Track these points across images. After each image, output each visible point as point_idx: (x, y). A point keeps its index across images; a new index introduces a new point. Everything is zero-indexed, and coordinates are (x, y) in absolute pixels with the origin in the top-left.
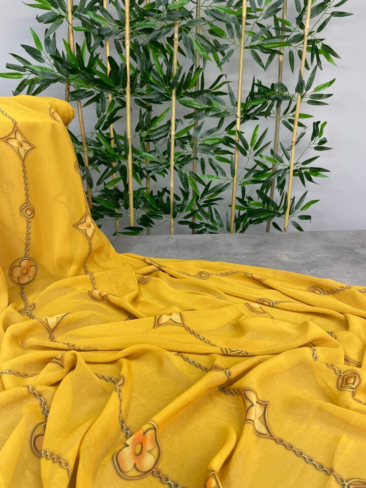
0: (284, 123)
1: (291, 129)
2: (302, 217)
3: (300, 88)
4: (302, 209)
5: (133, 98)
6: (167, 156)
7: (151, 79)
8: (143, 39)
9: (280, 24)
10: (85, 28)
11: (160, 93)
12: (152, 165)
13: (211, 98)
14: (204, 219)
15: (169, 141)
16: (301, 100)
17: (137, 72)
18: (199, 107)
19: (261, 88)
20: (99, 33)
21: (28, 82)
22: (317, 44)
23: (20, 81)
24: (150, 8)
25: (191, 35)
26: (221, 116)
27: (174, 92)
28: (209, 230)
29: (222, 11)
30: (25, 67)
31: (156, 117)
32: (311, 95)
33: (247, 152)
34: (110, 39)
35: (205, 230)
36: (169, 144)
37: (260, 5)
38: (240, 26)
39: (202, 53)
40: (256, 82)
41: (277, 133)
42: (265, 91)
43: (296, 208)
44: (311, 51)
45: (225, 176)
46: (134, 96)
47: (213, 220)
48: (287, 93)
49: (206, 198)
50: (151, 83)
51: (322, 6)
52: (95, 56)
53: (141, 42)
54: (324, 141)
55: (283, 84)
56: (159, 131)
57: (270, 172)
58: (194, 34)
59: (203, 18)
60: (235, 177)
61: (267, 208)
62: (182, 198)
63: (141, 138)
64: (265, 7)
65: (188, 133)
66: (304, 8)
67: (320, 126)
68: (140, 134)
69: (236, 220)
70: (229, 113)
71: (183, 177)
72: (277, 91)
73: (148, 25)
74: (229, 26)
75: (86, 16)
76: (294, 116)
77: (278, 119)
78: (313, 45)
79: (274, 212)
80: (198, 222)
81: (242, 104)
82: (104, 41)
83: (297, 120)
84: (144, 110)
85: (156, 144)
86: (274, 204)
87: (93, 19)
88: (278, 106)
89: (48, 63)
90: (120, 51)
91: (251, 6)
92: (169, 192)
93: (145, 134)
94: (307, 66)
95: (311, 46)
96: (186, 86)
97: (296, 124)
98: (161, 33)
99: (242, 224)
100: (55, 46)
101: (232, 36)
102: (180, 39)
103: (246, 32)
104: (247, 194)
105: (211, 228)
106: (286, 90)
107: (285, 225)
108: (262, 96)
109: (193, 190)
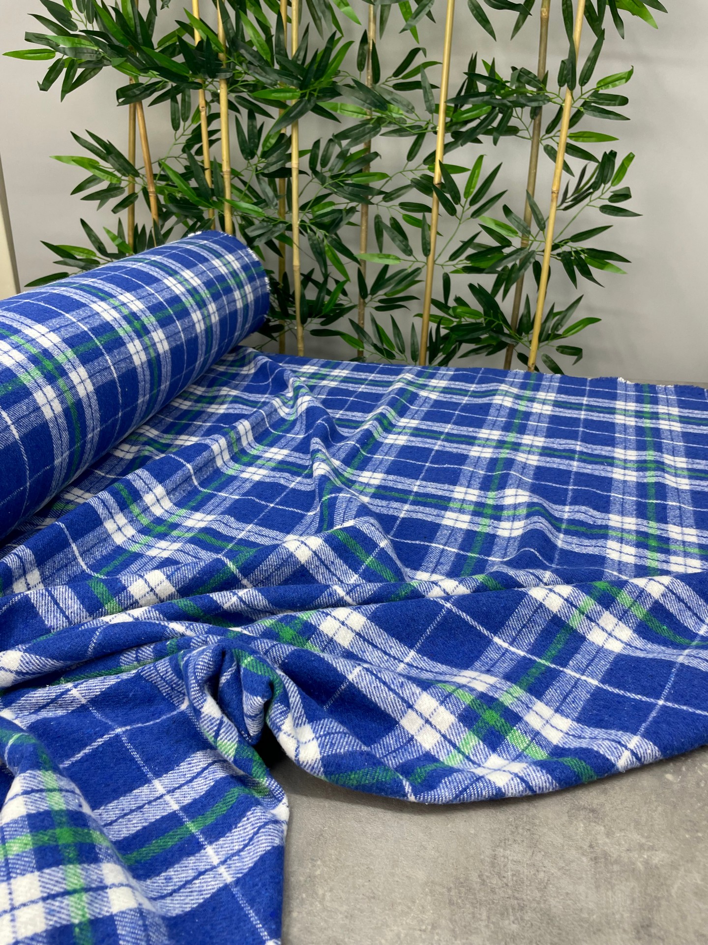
0: (550, 151)
2: (564, 350)
4: (566, 333)
21: (63, 64)
33: (458, 207)
43: (555, 329)
45: (411, 254)
54: (625, 195)
60: (431, 257)
67: (617, 161)
77: (536, 141)
81: (447, 108)
88: (535, 115)
104: (454, 291)
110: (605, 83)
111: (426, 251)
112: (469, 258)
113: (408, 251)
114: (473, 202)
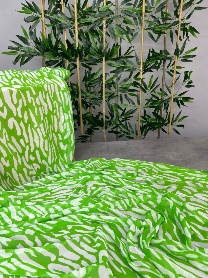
0: (168, 72)
1: (172, 76)
2: (178, 126)
3: (177, 52)
4: (178, 122)
5: (81, 63)
6: (100, 94)
7: (91, 52)
8: (85, 29)
9: (165, 15)
10: (52, 25)
11: (96, 59)
12: (93, 100)
13: (125, 60)
14: (122, 129)
15: (102, 86)
16: (177, 59)
17: (83, 48)
18: (118, 66)
19: (154, 54)
20: (60, 27)
21: (21, 56)
22: (186, 26)
23: (16, 56)
24: (89, 10)
25: (113, 25)
26: (131, 71)
27: (104, 58)
28: (126, 135)
29: (131, 11)
30: (19, 48)
31: (94, 73)
32: (183, 56)
33: (147, 90)
34: (66, 30)
35: (123, 135)
36: (102, 87)
37: (153, 6)
38: (141, 17)
39: (119, 36)
40: (151, 50)
41: (164, 78)
42: (156, 55)
43: (175, 121)
44: (183, 30)
45: (134, 104)
46: (81, 61)
47: (128, 129)
48: (169, 55)
49: (123, 117)
50: (91, 54)
51: (189, 4)
52: (58, 40)
53: (84, 30)
54: (191, 82)
55: (167, 51)
56: (96, 81)
57: (160, 101)
58: (115, 25)
59: (120, 15)
60: (140, 105)
61: (158, 121)
62: (110, 118)
63: (86, 86)
64: (156, 6)
65: (113, 81)
66: (179, 6)
67: (188, 73)
68: (85, 83)
69: (141, 129)
70: (136, 69)
71: (110, 107)
72: (163, 55)
73: (88, 20)
74: (135, 19)
75: (52, 17)
76: (173, 68)
77: (164, 70)
78: (184, 27)
79: (162, 124)
80: (119, 130)
81: (143, 63)
82: (63, 31)
83: (175, 70)
84: (87, 70)
85: (95, 89)
86: (162, 119)
87: (56, 19)
88: (164, 63)
89: (32, 45)
90: (72, 36)
91: (148, 6)
92: (102, 114)
93: (88, 83)
94: (180, 39)
95: (183, 27)
96: (111, 55)
97: (175, 72)
98: (95, 25)
99: (144, 130)
100: (35, 36)
101: (137, 24)
102: (107, 27)
103: (145, 21)
104: (147, 113)
105: (127, 134)
106: (169, 54)
107: (169, 130)
108: (155, 58)
109: (116, 113)
110: (187, 53)
111: (139, 103)
112: (151, 104)
113: (133, 103)
114: (151, 89)
